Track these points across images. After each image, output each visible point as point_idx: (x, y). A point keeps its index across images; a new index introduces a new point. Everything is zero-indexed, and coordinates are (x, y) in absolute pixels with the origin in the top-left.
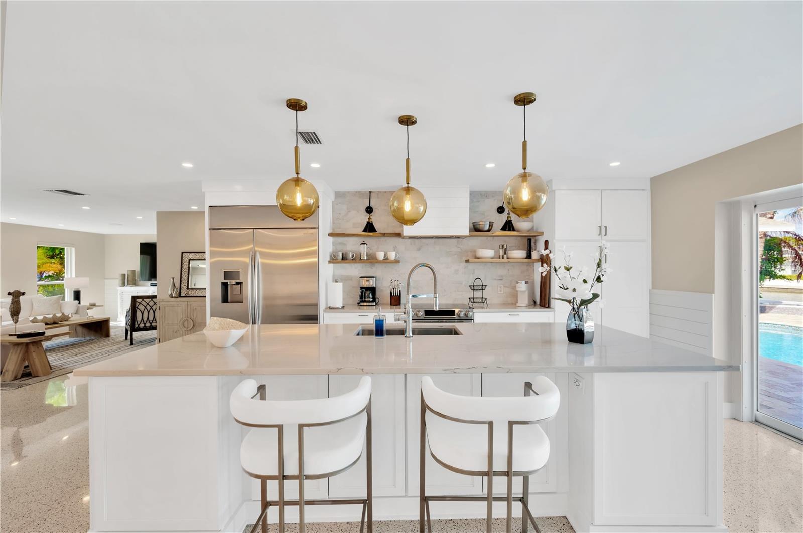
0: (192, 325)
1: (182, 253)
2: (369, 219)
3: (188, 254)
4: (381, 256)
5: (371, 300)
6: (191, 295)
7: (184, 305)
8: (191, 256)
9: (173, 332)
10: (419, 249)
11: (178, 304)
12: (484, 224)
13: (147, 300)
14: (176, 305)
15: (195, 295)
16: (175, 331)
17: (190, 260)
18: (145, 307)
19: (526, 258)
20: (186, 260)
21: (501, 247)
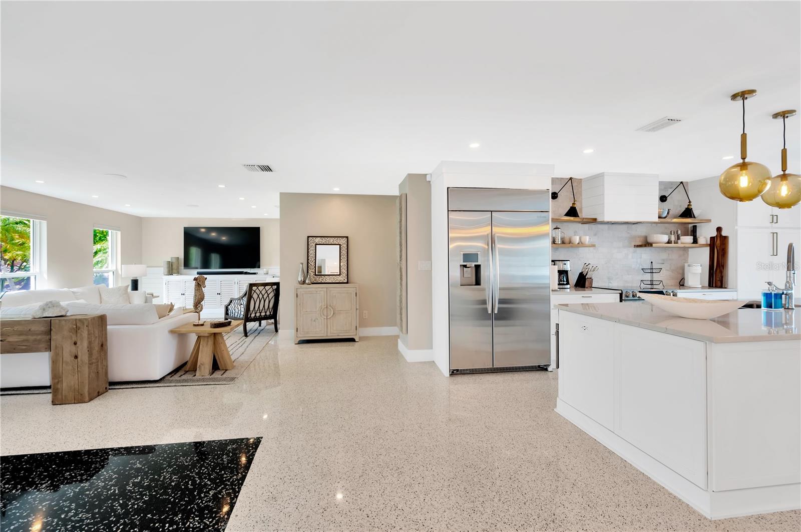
0: (332, 313)
1: (308, 237)
2: (574, 204)
3: (314, 238)
4: (576, 240)
5: (565, 283)
6: (319, 282)
7: (322, 292)
8: (317, 240)
9: (312, 320)
10: (595, 235)
11: (317, 291)
12: (663, 212)
13: (261, 288)
14: (315, 292)
15: (323, 282)
16: (313, 320)
17: (316, 244)
18: (258, 296)
19: (693, 243)
20: (312, 245)
21: (673, 233)
